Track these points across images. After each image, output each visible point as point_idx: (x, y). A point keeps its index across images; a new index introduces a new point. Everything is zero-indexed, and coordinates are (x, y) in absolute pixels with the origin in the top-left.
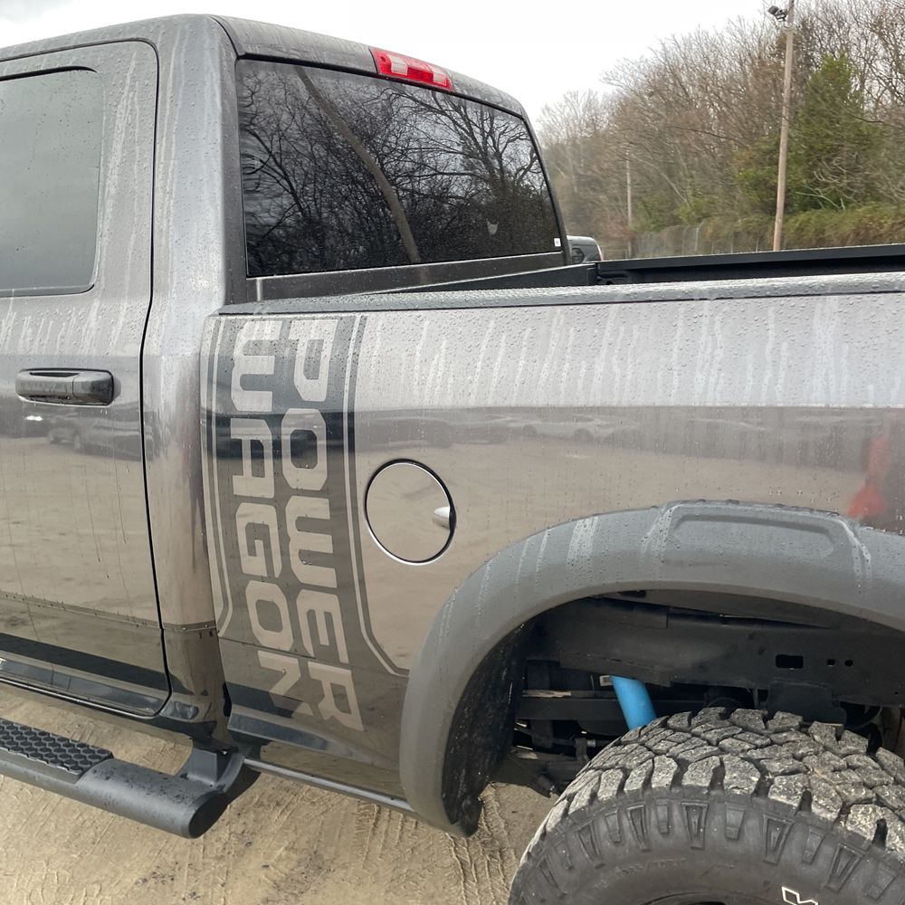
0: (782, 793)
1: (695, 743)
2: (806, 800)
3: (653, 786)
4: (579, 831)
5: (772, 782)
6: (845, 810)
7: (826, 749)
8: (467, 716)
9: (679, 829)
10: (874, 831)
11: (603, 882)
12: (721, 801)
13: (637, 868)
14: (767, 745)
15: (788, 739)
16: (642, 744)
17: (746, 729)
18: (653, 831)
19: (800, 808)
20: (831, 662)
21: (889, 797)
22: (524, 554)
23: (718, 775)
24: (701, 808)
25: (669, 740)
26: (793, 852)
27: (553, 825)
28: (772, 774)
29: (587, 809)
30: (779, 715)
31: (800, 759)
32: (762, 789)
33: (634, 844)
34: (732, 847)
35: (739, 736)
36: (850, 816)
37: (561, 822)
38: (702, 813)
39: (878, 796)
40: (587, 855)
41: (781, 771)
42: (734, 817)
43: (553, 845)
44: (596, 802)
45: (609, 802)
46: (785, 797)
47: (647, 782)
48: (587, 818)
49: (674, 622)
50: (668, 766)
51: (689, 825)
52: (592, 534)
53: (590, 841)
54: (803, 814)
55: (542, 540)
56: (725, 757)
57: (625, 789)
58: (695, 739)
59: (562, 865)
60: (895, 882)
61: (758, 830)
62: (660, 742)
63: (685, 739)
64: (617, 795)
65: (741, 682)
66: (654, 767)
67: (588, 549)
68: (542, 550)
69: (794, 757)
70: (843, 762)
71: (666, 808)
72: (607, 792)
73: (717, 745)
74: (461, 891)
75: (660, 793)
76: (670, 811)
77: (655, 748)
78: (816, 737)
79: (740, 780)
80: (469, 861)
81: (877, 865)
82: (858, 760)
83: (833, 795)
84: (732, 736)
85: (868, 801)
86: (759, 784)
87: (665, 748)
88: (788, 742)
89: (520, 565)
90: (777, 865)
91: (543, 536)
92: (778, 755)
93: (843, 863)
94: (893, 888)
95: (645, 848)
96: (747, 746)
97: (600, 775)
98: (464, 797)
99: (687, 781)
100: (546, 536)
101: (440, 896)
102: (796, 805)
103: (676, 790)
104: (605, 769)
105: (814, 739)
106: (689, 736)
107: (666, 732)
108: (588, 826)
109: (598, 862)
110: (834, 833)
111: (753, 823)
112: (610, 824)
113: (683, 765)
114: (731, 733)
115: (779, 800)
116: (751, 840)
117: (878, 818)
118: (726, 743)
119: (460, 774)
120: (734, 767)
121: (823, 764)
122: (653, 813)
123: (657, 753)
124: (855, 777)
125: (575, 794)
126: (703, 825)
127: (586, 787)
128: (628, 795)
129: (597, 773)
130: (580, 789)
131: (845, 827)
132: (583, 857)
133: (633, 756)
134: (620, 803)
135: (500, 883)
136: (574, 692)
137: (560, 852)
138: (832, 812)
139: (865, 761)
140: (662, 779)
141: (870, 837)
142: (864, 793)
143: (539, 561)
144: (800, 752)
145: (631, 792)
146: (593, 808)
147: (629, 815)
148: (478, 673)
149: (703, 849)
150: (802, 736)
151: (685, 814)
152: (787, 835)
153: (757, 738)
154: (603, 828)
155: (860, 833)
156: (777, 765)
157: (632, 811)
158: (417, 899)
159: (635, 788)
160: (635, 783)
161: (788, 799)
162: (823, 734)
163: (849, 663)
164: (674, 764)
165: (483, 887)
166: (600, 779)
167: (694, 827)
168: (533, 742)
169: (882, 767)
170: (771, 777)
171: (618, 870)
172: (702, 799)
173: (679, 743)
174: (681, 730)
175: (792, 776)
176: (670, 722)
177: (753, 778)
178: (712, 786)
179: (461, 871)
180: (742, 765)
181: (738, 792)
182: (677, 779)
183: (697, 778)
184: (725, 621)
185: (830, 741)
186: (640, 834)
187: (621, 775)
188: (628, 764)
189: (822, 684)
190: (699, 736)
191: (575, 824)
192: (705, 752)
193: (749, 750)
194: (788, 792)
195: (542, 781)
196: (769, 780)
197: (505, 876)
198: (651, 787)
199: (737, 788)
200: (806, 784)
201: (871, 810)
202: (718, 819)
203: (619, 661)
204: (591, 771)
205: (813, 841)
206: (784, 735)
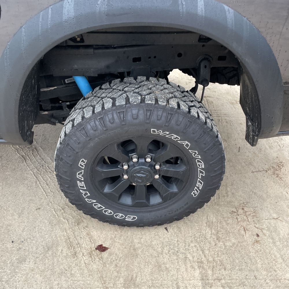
0: (149, 100)
1: (115, 92)
2: (157, 101)
3: (106, 108)
4: (80, 130)
5: (145, 98)
6: (168, 101)
7: (156, 85)
8: (24, 100)
9: (117, 120)
10: (177, 105)
11: (92, 144)
12: (130, 108)
13: (103, 136)
14: (139, 87)
15: (145, 84)
16: (95, 96)
17: (130, 84)
18: (108, 123)
19: (155, 104)
20: (150, 58)
21: (177, 95)
22: (41, 20)
23: (127, 99)
24: (124, 112)
25: (105, 93)
26: (154, 118)
27: (69, 131)
28: (144, 95)
29: (82, 122)
30: (139, 77)
31: (150, 89)
32: (143, 100)
33: (101, 129)
34: (135, 121)
35: (129, 86)
36: (170, 103)
37: (72, 129)
38: (124, 113)
39: (175, 96)
40: (84, 137)
41: (146, 94)
42: (135, 112)
43: (70, 138)
44: (84, 119)
45: (90, 118)
46: (150, 101)
47: (103, 108)
48: (82, 125)
49: (96, 51)
50: (109, 101)
51: (120, 118)
52: (73, 6)
53: (85, 132)
54: (156, 105)
55: (48, 12)
56: (128, 93)
57: (95, 112)
58: (115, 91)
59: (75, 143)
60: (184, 119)
61: (143, 114)
62: (102, 94)
63: (111, 91)
64: (92, 115)
65: (121, 70)
66: (103, 102)
67: (72, 14)
68: (50, 17)
69: (148, 89)
70: (162, 88)
71: (111, 115)
72: (88, 114)
73: (123, 90)
74: (25, 164)
75: (109, 110)
76: (113, 115)
77: (101, 96)
78: (152, 82)
79: (135, 99)
80: (24, 155)
81: (179, 115)
82: (166, 86)
83: (163, 97)
84: (127, 87)
85: (172, 97)
86: (141, 99)
87: (105, 96)
88: (145, 85)
89: (40, 26)
90: (150, 123)
91: (49, 9)
92: (144, 89)
93: (169, 117)
94: (183, 121)
95: (106, 129)
96: (133, 89)
97: (83, 110)
98: (27, 131)
99: (117, 104)
100: (50, 9)
101: (17, 168)
102: (154, 103)
103: (114, 108)
104: (84, 108)
105: (152, 83)
106: (112, 90)
107: (103, 90)
108: (84, 128)
109: (88, 139)
110: (166, 109)
111: (141, 112)
112: (91, 125)
113: (114, 99)
114: (126, 86)
115: (149, 103)
116: (141, 117)
117: (177, 102)
118: (126, 89)
119: (25, 122)
120: (132, 96)
121: (158, 89)
122: (107, 117)
123: (102, 98)
124: (167, 91)
125: (75, 119)
126: (125, 117)
127: (79, 115)
128: (96, 114)
129: (81, 110)
130: (76, 117)
131: (169, 106)
132: (83, 139)
133: (94, 101)
134: (94, 117)
135: (39, 158)
136: (58, 86)
137: (73, 139)
138: (165, 103)
139: (168, 86)
140: (108, 105)
141: (176, 107)
142: (171, 95)
143: (49, 22)
144: (150, 87)
145: (98, 113)
146: (83, 122)
147: (98, 120)
148: (27, 80)
149: (125, 124)
150: (148, 82)
151: (118, 114)
152: (152, 113)
153: (135, 86)
154: (89, 127)
155: (174, 107)
156: (144, 92)
157: (99, 119)
158: (9, 172)
159: (99, 111)
160: (98, 109)
161: (151, 102)
162: (154, 80)
163: (155, 57)
164: (111, 100)
165: (33, 161)
166: (83, 112)
167: (122, 118)
168: (43, 108)
169: (172, 87)
170: (144, 97)
171: (96, 139)
172: (123, 109)
173: (109, 93)
174: (108, 89)
175: (150, 95)
176: (103, 87)
177: (139, 98)
178: (126, 104)
179: (23, 158)
180: (134, 95)
181: (135, 103)
182: (114, 104)
183: (121, 102)
184: (115, 48)
185: (156, 82)
186: (103, 125)
187: (92, 108)
188: (92, 104)
189: (147, 66)
190: (116, 89)
191: (77, 128)
192: (120, 94)
193: (134, 90)
194: (151, 99)
195: (53, 120)
196: (143, 98)
197: (40, 156)
198: (105, 109)
199: (134, 102)
200: (155, 96)
201: (174, 100)
202: (130, 114)
203: (77, 70)
204: (77, 110)
205: (160, 113)
206: (143, 83)
